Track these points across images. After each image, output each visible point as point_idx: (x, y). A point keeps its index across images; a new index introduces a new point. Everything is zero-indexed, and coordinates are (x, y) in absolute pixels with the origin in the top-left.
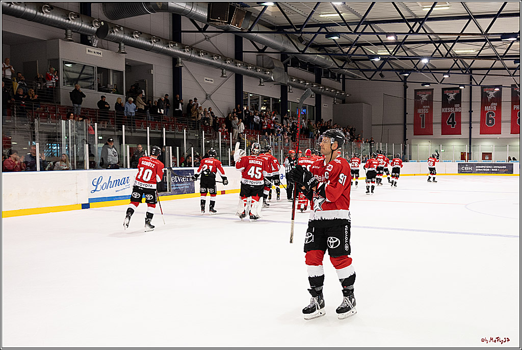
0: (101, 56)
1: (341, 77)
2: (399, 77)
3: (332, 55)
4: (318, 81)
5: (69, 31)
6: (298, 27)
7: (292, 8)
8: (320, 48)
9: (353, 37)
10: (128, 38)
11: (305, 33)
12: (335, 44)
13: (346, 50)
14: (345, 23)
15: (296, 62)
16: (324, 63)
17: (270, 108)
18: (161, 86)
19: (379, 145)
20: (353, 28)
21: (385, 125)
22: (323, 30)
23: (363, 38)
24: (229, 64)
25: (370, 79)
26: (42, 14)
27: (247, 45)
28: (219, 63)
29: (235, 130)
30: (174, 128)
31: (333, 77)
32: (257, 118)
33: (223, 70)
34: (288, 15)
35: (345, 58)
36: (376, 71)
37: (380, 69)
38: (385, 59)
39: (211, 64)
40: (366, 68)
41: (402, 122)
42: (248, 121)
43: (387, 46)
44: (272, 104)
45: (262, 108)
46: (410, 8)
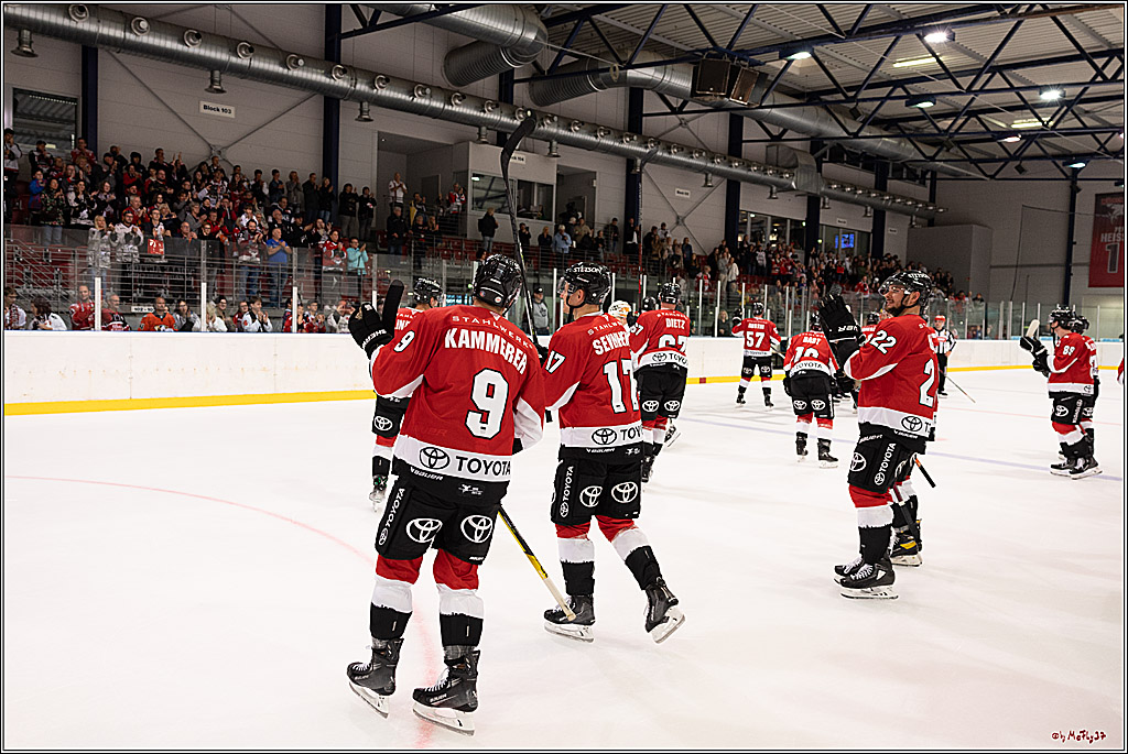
0: (524, 162)
1: (928, 176)
2: (1062, 171)
3: (914, 137)
4: (881, 186)
5: (484, 128)
6: (850, 89)
7: (837, 56)
8: (890, 125)
9: (963, 100)
10: (563, 132)
11: (864, 100)
12: (924, 115)
13: (945, 124)
14: (947, 73)
15: (839, 153)
16: (896, 151)
17: (784, 237)
18: (607, 204)
19: (1006, 306)
20: (965, 82)
21: (1022, 266)
22: (899, 92)
23: (982, 100)
24: (718, 165)
25: (992, 177)
26: (450, 108)
27: (750, 130)
28: (702, 163)
29: (723, 276)
30: (624, 272)
31: (912, 177)
32: (761, 257)
33: (707, 175)
34: (831, 71)
35: (940, 141)
36: (1006, 161)
37: (1017, 156)
38: (1029, 137)
39: (689, 167)
40: (983, 156)
41: (1061, 259)
43: (1037, 110)
44: (791, 231)
45: (771, 239)
46: (1098, 30)
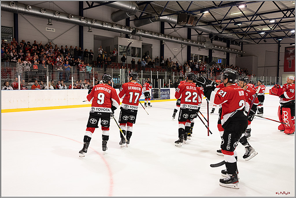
0: (133, 42)
1: (241, 43)
2: (276, 41)
3: (237, 33)
4: (228, 46)
5: (122, 33)
6: (219, 21)
7: (216, 12)
8: (230, 30)
9: (249, 23)
10: (143, 34)
11: (223, 24)
12: (239, 27)
13: (245, 29)
14: (245, 16)
15: (217, 38)
16: (232, 37)
17: (203, 61)
18: (156, 53)
19: (262, 77)
20: (250, 18)
21: (266, 67)
22: (232, 21)
23: (254, 23)
24: (185, 42)
25: (258, 43)
26: (113, 28)
27: (193, 32)
28: (180, 41)
30: (160, 71)
31: (236, 44)
32: (197, 66)
33: (182, 44)
34: (214, 16)
35: (243, 34)
36: (261, 39)
37: (264, 37)
38: (267, 32)
39: (177, 42)
40: (255, 38)
41: (276, 65)
42: (193, 67)
43: (269, 25)
44: (205, 59)
45: (199, 61)
46: (284, 4)
